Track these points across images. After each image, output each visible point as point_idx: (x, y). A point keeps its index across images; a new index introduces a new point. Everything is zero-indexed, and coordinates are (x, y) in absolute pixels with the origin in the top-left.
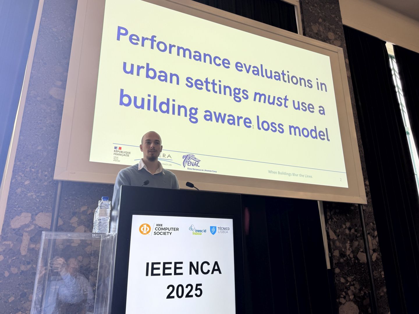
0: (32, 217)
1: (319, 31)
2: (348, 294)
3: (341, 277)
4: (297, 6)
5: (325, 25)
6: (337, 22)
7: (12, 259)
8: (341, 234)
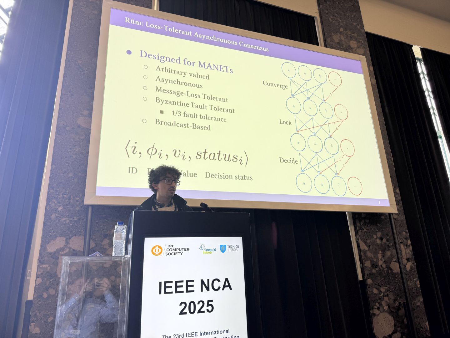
0: (66, 241)
1: (341, 40)
2: (382, 304)
3: (374, 288)
4: (316, 17)
5: (346, 34)
6: (359, 30)
7: (50, 281)
8: (372, 245)
